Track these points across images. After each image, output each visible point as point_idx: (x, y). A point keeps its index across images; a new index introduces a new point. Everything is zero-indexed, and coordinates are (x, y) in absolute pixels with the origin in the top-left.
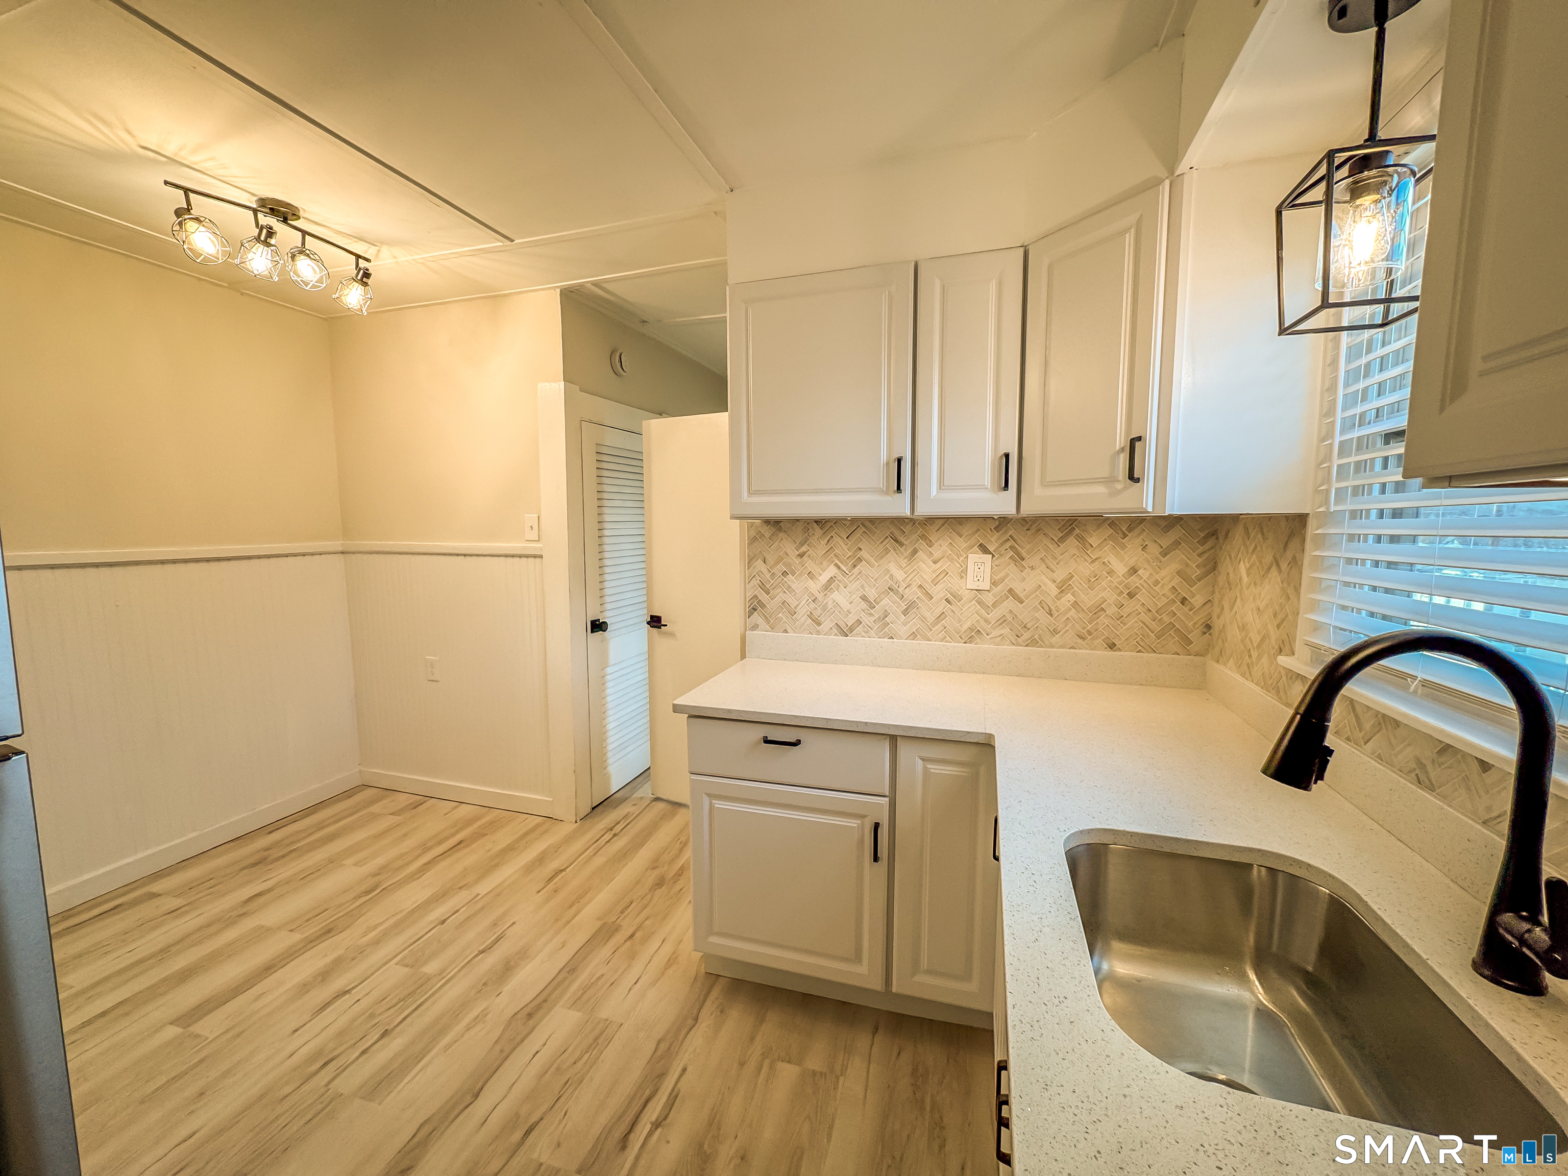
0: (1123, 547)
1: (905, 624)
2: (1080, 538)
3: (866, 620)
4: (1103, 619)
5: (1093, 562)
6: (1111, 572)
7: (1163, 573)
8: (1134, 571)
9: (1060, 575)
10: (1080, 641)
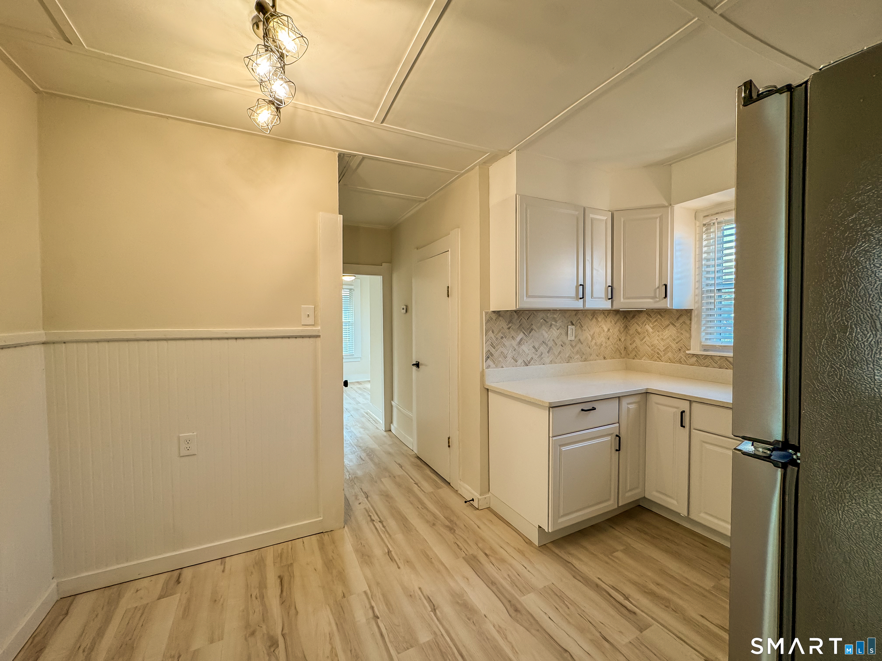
0: (606, 321)
1: (548, 357)
2: (596, 319)
3: (535, 357)
4: (602, 349)
5: (599, 327)
6: (604, 331)
7: (615, 330)
8: (609, 330)
9: (592, 333)
10: (597, 357)
